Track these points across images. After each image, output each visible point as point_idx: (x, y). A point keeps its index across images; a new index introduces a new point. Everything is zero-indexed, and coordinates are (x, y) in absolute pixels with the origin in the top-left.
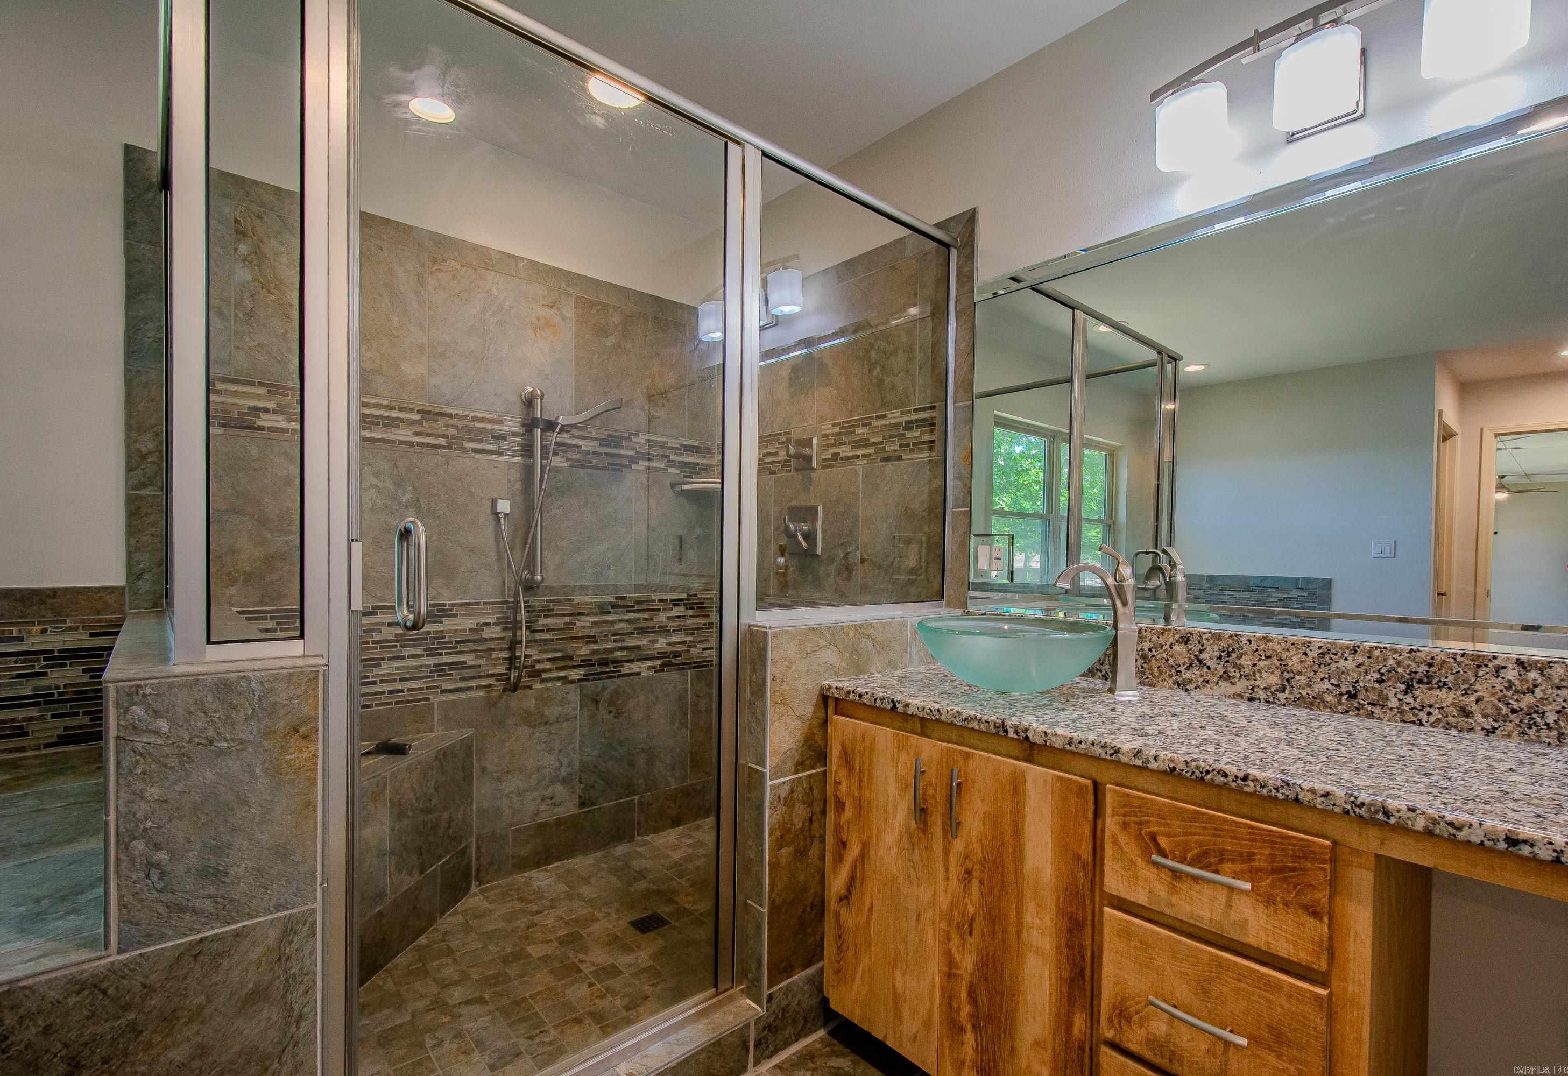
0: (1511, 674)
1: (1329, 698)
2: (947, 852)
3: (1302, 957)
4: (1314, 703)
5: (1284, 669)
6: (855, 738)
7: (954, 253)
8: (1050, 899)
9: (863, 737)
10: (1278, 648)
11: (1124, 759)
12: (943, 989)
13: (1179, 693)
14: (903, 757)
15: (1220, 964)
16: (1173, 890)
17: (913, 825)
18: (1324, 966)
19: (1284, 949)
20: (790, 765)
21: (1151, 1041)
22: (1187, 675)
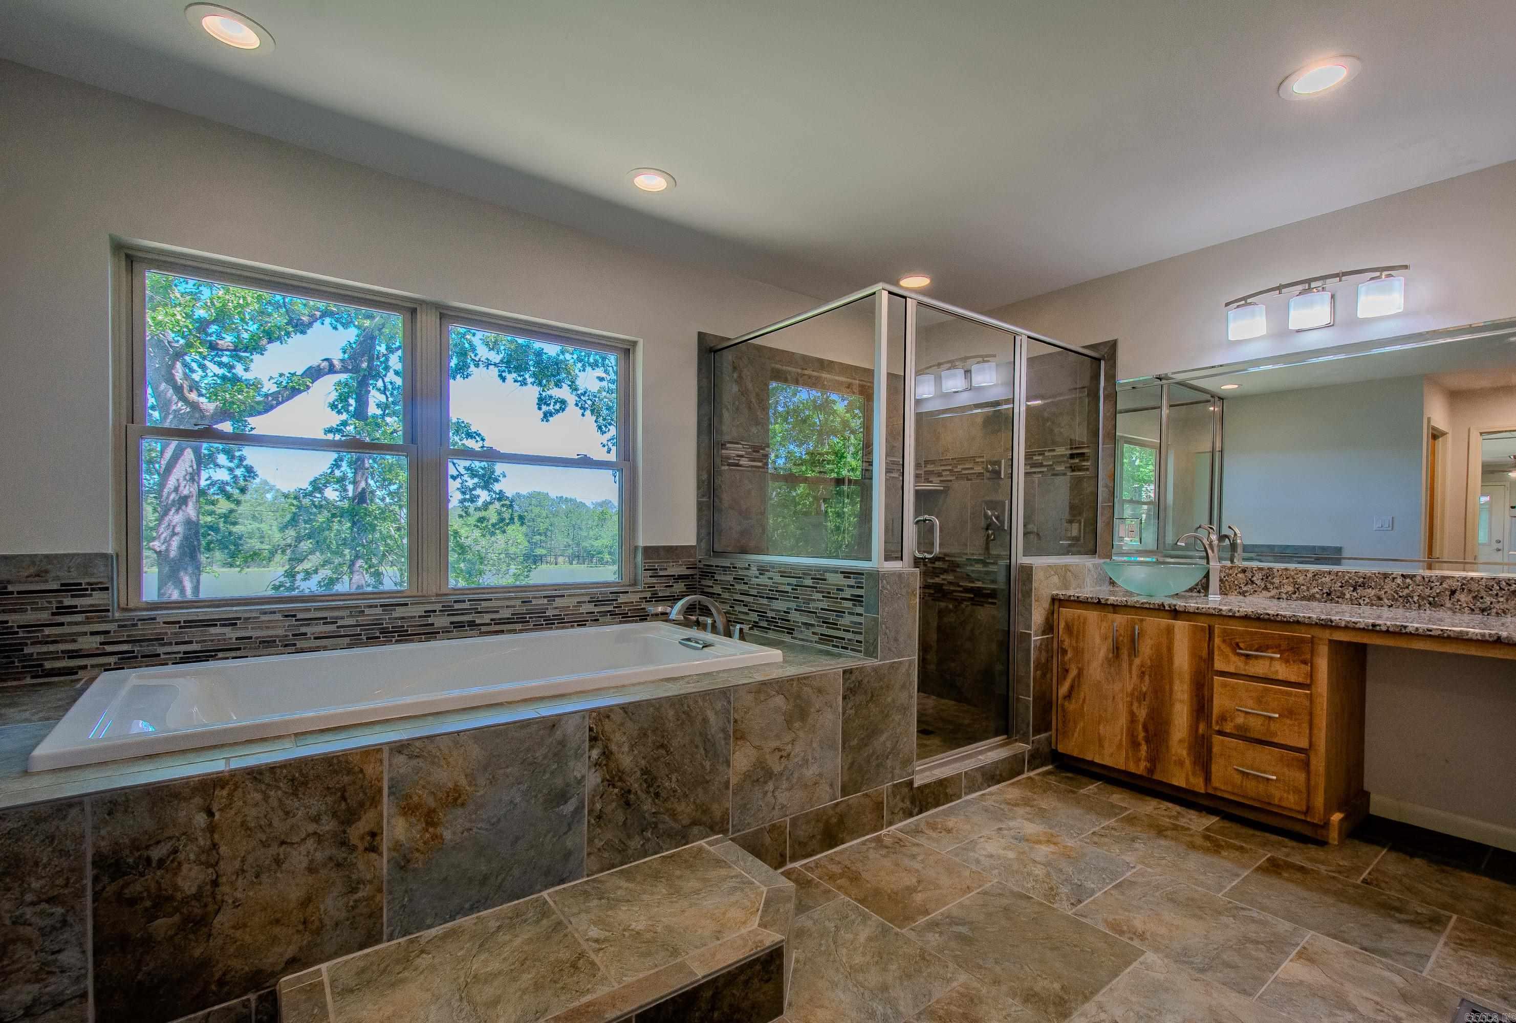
0: (1399, 581)
1: (1317, 596)
2: (1131, 665)
3: (1301, 680)
4: (1312, 598)
5: (1295, 583)
6: (1074, 619)
7: (1103, 363)
8: (1187, 677)
9: (1079, 617)
10: (1292, 573)
11: (1224, 613)
12: (1128, 729)
13: (1241, 597)
14: (1104, 624)
15: (1266, 689)
16: (1246, 664)
17: (1111, 655)
18: (1308, 682)
19: (1293, 678)
20: (1040, 632)
21: (1238, 727)
22: (1245, 589)
